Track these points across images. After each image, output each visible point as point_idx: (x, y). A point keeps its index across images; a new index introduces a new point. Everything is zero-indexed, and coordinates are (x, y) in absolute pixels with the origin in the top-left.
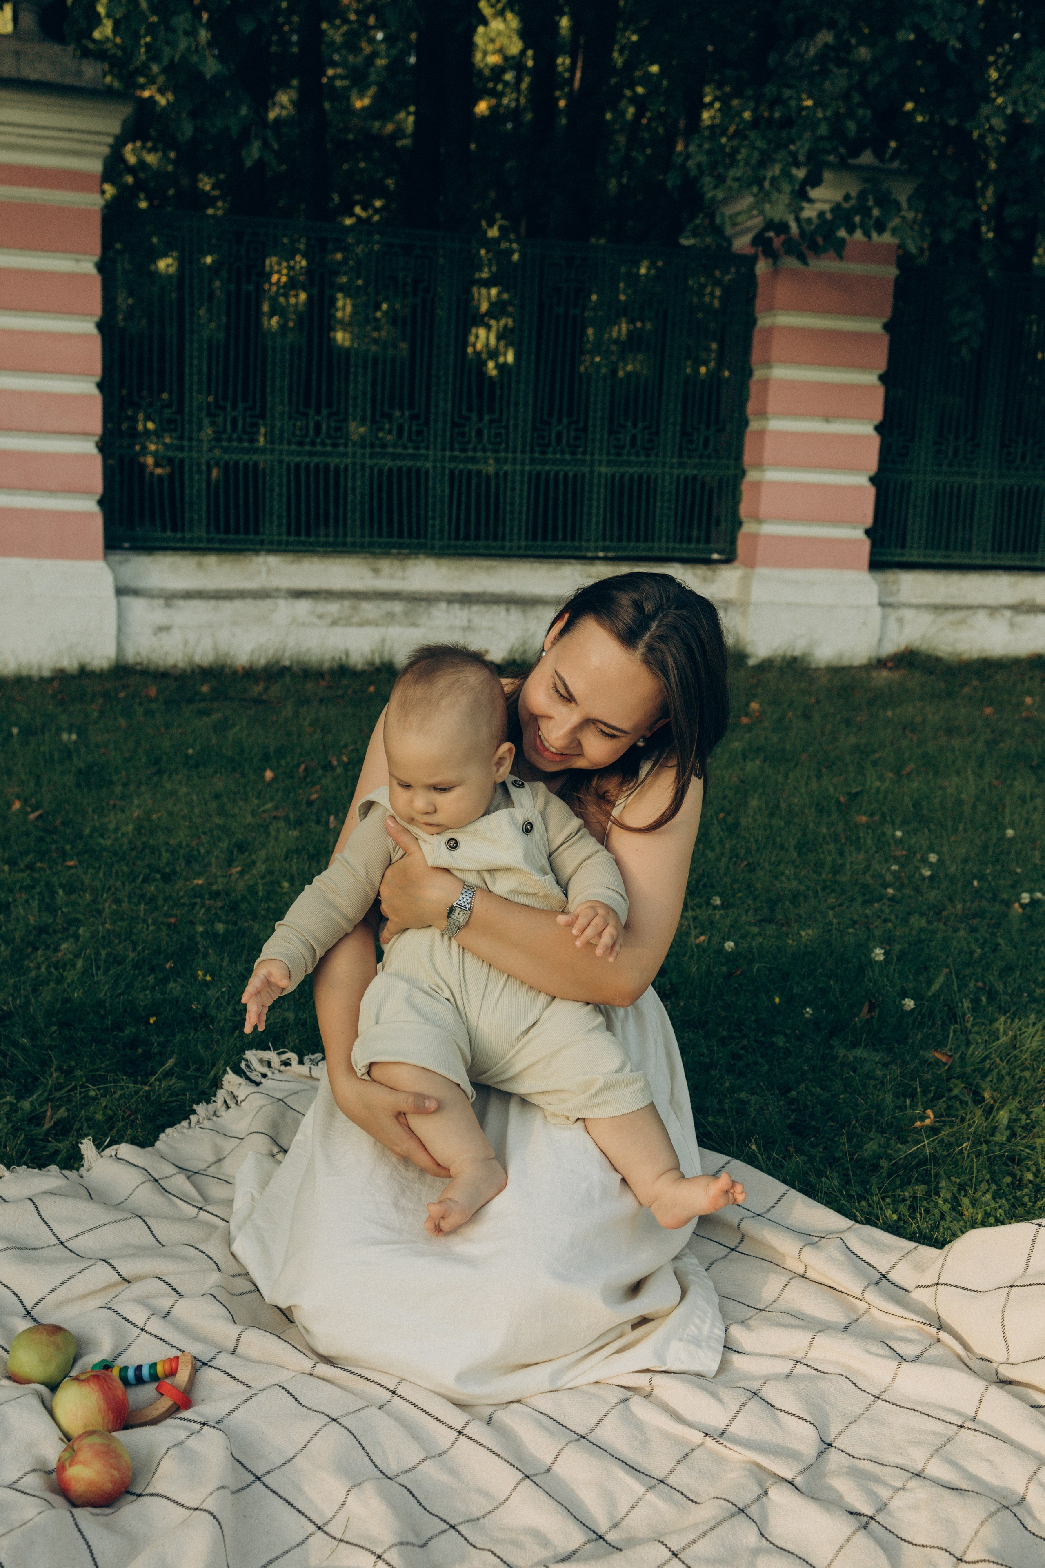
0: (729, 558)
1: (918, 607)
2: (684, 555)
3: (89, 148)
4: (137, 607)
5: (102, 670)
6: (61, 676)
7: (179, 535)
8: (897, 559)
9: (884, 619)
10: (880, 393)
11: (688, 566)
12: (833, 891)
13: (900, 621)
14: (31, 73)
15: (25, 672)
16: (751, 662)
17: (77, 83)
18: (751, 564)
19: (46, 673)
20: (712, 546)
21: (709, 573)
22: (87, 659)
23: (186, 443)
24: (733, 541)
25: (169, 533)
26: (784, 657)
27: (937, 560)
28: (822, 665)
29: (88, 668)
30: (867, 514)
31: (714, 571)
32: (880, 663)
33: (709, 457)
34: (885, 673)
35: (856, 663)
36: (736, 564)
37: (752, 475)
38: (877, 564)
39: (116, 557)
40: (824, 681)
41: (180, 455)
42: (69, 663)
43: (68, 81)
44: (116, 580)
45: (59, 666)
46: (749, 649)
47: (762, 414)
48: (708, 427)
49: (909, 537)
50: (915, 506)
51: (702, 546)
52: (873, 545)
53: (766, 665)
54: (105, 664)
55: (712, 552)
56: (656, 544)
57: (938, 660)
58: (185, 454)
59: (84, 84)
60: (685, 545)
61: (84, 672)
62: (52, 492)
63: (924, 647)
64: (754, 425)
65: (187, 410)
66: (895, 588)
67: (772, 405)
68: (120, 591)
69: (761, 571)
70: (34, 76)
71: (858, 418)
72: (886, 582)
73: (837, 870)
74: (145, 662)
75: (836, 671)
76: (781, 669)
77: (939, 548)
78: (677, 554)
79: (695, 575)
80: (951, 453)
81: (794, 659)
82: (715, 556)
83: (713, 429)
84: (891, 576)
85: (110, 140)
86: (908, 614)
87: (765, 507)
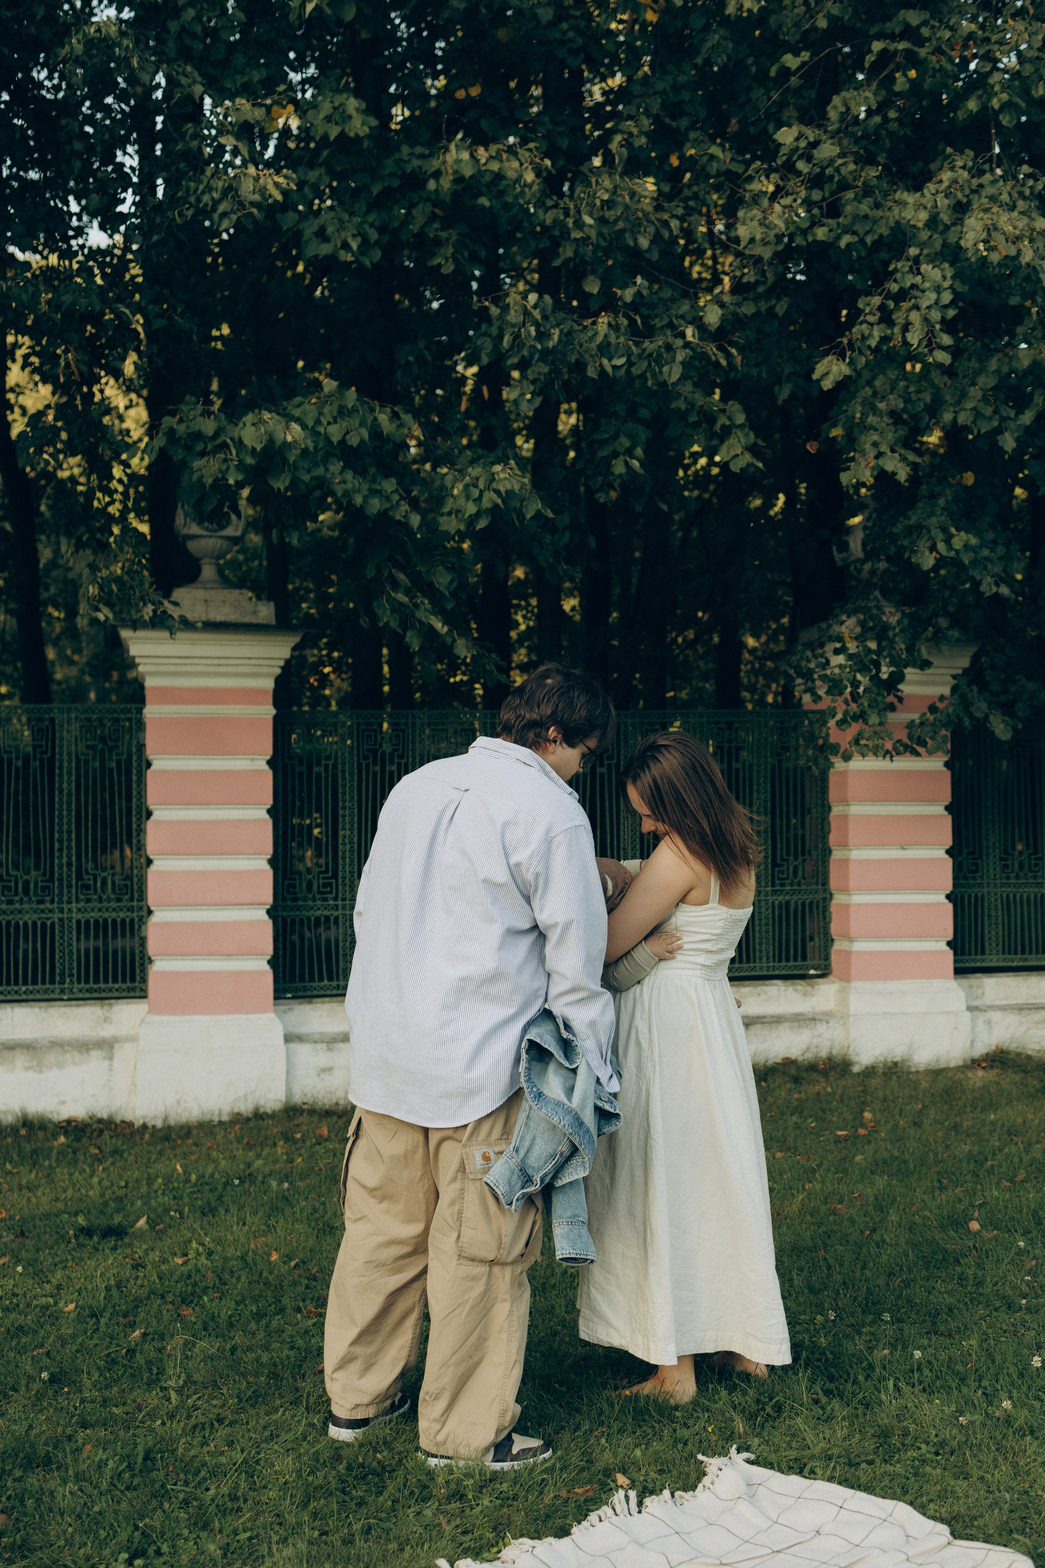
0: (825, 973)
1: (1003, 1008)
2: (784, 972)
3: (265, 670)
4: (303, 1051)
5: (274, 1111)
6: (237, 1119)
7: (334, 983)
8: (978, 965)
9: (974, 1021)
10: (947, 822)
11: (789, 982)
12: (980, 1303)
13: (989, 1022)
14: (218, 616)
15: (207, 1118)
16: (856, 1069)
17: (254, 621)
18: (846, 978)
19: (225, 1118)
20: (808, 962)
21: (809, 989)
22: (262, 1102)
23: (340, 903)
24: (827, 958)
25: (326, 982)
26: (885, 1064)
27: (1015, 964)
28: (922, 1068)
29: (262, 1110)
30: (947, 927)
31: (813, 986)
32: (975, 1063)
33: (799, 884)
34: (980, 1073)
35: (952, 1064)
36: (831, 978)
37: (839, 899)
38: (960, 971)
39: (284, 1006)
40: (924, 1084)
41: (336, 913)
42: (245, 1107)
43: (247, 619)
44: (285, 1028)
45: (236, 1110)
46: (854, 1058)
47: (845, 845)
48: (796, 859)
49: (987, 945)
50: (990, 916)
51: (799, 963)
52: (955, 954)
53: (870, 1072)
54: (278, 1106)
55: (808, 969)
56: (758, 965)
57: (1029, 1058)
58: (339, 912)
59: (260, 621)
60: (783, 964)
61: (258, 1116)
62: (229, 955)
63: (1013, 1047)
64: (837, 854)
65: (340, 874)
66: (980, 991)
67: (852, 838)
68: (289, 1038)
69: (855, 984)
70: (219, 618)
71: (931, 844)
72: (971, 986)
73: (980, 1284)
74: (311, 1101)
75: (936, 1073)
76: (884, 1074)
77: (1016, 953)
78: (777, 972)
79: (796, 991)
80: (1016, 866)
81: (895, 1064)
82: (812, 972)
83: (800, 858)
84: (976, 980)
85: (282, 663)
86: (996, 1016)
87: (855, 927)
